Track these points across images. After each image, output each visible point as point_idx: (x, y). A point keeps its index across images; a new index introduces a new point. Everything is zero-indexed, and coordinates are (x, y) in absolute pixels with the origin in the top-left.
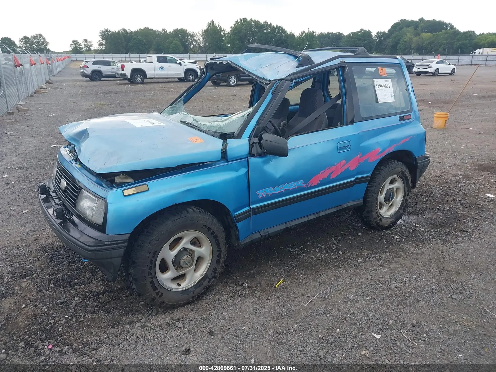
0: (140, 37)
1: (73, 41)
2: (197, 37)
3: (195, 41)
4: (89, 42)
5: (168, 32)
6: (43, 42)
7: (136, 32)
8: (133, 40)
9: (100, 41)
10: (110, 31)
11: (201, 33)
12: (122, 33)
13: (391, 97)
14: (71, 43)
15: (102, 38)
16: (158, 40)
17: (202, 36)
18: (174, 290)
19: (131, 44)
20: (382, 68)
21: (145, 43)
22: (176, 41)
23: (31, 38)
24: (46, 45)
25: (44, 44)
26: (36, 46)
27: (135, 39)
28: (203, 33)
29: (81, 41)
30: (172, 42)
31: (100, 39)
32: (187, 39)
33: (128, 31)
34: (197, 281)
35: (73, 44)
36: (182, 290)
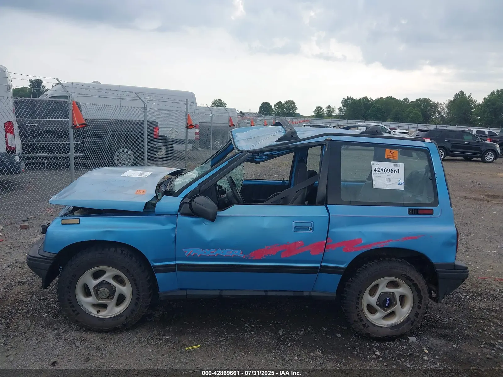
0: (380, 105)
1: (317, 107)
2: (441, 108)
3: (439, 111)
4: (332, 108)
5: (410, 101)
6: (292, 107)
7: (378, 101)
8: (372, 108)
9: (341, 107)
10: (352, 99)
11: (446, 103)
12: (363, 101)
13: (399, 184)
14: (315, 108)
15: (343, 105)
16: (398, 109)
17: (447, 107)
18: (92, 314)
19: (369, 112)
20: (392, 151)
21: (383, 111)
22: (416, 111)
23: (284, 103)
24: (295, 110)
25: (292, 109)
26: (286, 110)
27: (374, 107)
28: (449, 104)
29: (324, 108)
30: (412, 112)
31: (341, 106)
32: (430, 109)
33: (369, 99)
34: (116, 315)
35: (317, 109)
36: (100, 317)
